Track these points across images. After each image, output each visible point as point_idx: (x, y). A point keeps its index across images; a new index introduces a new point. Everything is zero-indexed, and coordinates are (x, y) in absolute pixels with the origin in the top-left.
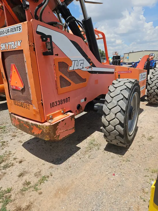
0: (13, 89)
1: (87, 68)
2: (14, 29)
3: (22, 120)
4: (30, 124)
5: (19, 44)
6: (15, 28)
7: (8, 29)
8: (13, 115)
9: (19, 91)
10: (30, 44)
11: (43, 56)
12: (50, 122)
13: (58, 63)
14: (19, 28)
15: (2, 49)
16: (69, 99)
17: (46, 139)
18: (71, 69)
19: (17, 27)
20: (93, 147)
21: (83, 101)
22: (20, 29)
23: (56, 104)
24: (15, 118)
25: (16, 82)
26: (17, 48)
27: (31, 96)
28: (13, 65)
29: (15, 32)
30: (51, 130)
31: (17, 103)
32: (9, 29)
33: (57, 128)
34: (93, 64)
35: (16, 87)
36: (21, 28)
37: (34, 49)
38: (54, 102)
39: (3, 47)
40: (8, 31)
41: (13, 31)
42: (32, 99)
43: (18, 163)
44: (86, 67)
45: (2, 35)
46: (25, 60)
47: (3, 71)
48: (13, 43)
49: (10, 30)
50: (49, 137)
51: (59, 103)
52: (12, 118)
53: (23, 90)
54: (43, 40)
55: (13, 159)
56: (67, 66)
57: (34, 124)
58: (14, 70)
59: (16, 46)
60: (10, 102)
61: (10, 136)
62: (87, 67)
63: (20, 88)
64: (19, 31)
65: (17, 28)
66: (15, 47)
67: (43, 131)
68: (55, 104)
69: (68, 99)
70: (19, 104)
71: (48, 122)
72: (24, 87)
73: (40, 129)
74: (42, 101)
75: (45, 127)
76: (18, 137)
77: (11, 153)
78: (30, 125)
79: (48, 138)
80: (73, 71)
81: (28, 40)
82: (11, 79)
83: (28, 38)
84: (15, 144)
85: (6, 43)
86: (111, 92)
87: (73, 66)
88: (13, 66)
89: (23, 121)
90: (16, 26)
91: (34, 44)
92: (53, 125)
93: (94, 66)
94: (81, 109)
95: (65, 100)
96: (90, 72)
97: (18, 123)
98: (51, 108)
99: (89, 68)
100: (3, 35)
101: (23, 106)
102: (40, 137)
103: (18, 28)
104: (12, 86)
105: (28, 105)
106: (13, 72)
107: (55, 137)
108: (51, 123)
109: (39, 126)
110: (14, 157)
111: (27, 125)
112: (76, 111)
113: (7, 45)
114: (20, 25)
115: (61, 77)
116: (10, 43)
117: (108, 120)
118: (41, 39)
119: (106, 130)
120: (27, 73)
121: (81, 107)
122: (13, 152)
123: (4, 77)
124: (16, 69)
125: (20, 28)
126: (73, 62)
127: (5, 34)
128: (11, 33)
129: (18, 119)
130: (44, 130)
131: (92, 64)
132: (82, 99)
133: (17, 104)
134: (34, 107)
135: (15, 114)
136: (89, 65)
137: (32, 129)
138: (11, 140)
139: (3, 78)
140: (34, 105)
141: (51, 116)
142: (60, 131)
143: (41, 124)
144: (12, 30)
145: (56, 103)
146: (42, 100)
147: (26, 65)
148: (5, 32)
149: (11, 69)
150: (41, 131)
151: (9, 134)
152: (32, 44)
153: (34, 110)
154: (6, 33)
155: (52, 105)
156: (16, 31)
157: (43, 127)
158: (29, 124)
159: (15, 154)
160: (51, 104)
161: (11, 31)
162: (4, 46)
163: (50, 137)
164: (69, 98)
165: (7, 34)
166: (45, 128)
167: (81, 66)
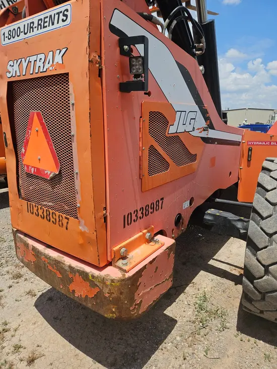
0: (29, 175)
1: (200, 131)
2: (47, 20)
3: (44, 255)
4: (67, 268)
5: (58, 59)
6: (51, 16)
7: (31, 21)
8: (22, 236)
9: (45, 180)
10: (92, 57)
11: (119, 93)
12: (120, 269)
13: (149, 114)
14: (64, 15)
15: (9, 75)
16: (162, 202)
17: (109, 315)
18: (172, 130)
19: (58, 14)
20: (208, 318)
21: (186, 207)
22: (65, 18)
23: (136, 216)
24: (27, 245)
25: (39, 157)
26: (51, 68)
27: (79, 197)
28: (35, 115)
29: (51, 27)
30: (125, 291)
31: (35, 209)
32: (33, 23)
33: (138, 283)
34: (211, 122)
35: (38, 169)
36: (69, 14)
37: (100, 70)
38: (133, 213)
39: (14, 71)
40: (31, 27)
41: (45, 25)
42: (78, 205)
43: (26, 363)
44: (198, 129)
45: (14, 40)
46: (72, 101)
47: (6, 128)
48: (42, 56)
49: (36, 24)
50: (117, 309)
51: (142, 213)
52: (18, 244)
53: (56, 180)
54: (123, 52)
55: (12, 349)
56: (166, 123)
57: (78, 271)
58: (36, 126)
59: (50, 65)
60: (19, 206)
61: (7, 277)
62: (201, 129)
63: (49, 173)
64: (61, 24)
65: (56, 16)
66: (47, 66)
67: (100, 292)
68: (134, 217)
69: (160, 202)
70: (40, 213)
71: (115, 266)
72: (60, 171)
73: (93, 285)
74: (104, 212)
75: (109, 283)
76: (26, 280)
77: (7, 327)
78: (66, 270)
79: (113, 313)
80: (175, 135)
81: (87, 44)
82: (26, 150)
83: (87, 40)
84: (19, 299)
85: (23, 60)
86: (267, 191)
87: (176, 123)
88: (36, 117)
89: (48, 257)
90: (56, 12)
91: (100, 57)
92: (130, 278)
93: (211, 126)
94: (183, 223)
95: (155, 206)
96: (204, 139)
97: (33, 259)
98: (124, 227)
99: (204, 130)
100: (16, 38)
101: (52, 219)
102: (89, 305)
103: (61, 15)
104: (28, 166)
105: (66, 218)
106: (33, 133)
107: (131, 309)
108: (125, 271)
109: (90, 278)
110: (15, 341)
111: (57, 269)
112: (173, 230)
113: (25, 65)
114: (68, 7)
115: (152, 149)
116: (33, 59)
117: (263, 262)
118: (118, 49)
119: (254, 287)
120: (73, 136)
121: (183, 220)
122: (13, 325)
123: (8, 142)
124: (42, 124)
125: (66, 16)
126: (178, 114)
127: (22, 36)
128: (40, 31)
129: (34, 249)
130: (106, 291)
131: (209, 121)
132: (185, 201)
133: (35, 211)
134: (83, 226)
135: (26, 235)
136: (204, 124)
137: (71, 281)
138: (10, 287)
139: (7, 146)
140: (83, 222)
141: (123, 250)
142: (145, 291)
143: (96, 273)
144: (41, 24)
145: (136, 213)
146: (105, 209)
147: (73, 113)
148: (22, 29)
149: (29, 125)
150: (96, 290)
151: (6, 269)
152: (95, 56)
153: (82, 234)
154: (25, 34)
155: (128, 220)
156: (53, 24)
157: (103, 281)
158: (62, 268)
159: (17, 333)
160: (124, 216)
161: (38, 25)
162: (16, 67)
163: (119, 309)
164: (162, 199)
165: (29, 35)
166: (107, 286)
167: (190, 124)
